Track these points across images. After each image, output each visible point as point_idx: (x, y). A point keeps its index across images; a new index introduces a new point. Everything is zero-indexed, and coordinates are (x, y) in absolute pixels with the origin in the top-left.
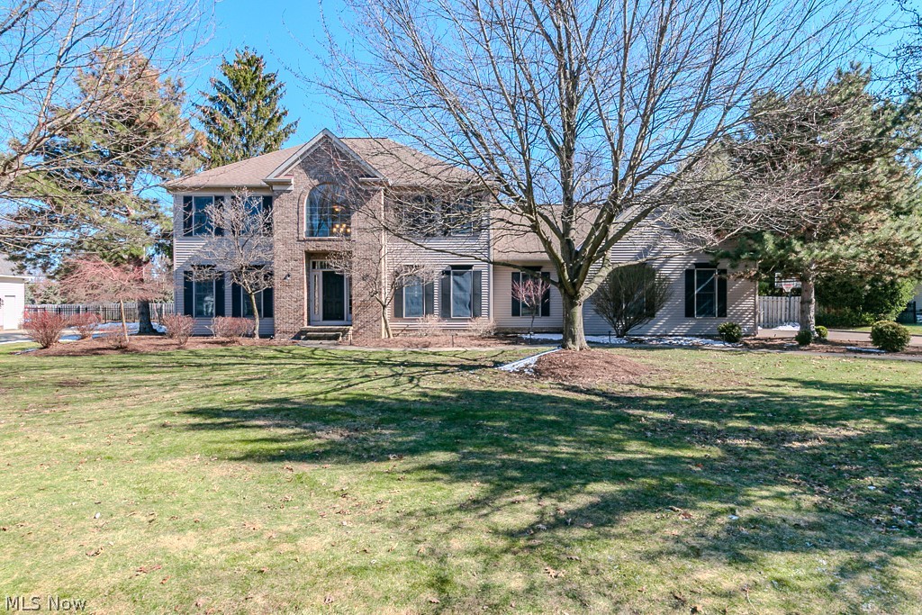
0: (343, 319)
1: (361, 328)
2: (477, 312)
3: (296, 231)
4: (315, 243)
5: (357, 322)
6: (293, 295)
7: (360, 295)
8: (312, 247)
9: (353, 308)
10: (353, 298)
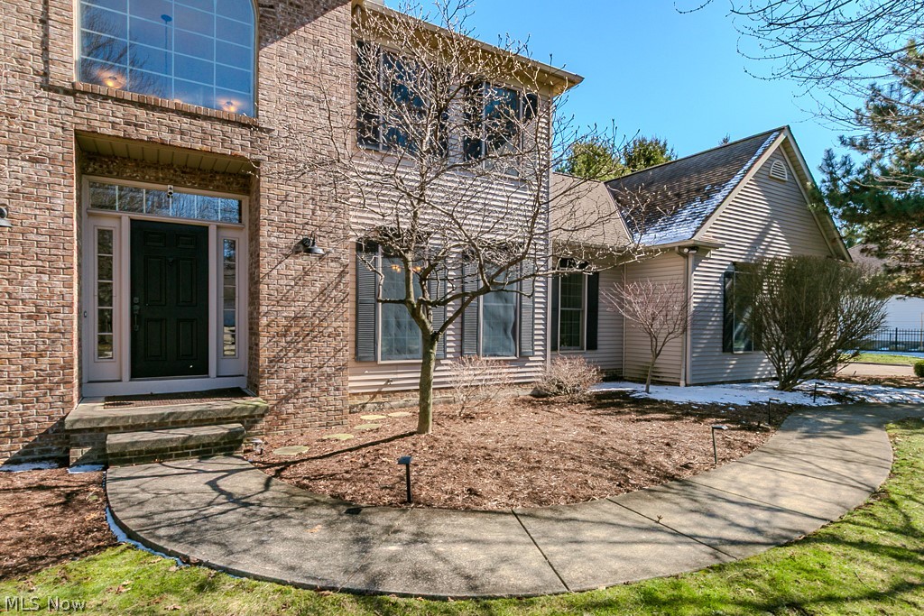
0: (202, 370)
1: (286, 399)
2: (526, 349)
3: (32, 47)
4: (120, 111)
5: (276, 382)
6: (21, 292)
7: (284, 300)
8: (106, 121)
9: (263, 341)
10: (263, 309)
